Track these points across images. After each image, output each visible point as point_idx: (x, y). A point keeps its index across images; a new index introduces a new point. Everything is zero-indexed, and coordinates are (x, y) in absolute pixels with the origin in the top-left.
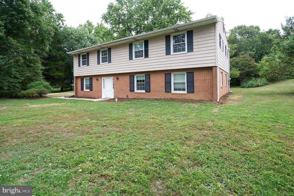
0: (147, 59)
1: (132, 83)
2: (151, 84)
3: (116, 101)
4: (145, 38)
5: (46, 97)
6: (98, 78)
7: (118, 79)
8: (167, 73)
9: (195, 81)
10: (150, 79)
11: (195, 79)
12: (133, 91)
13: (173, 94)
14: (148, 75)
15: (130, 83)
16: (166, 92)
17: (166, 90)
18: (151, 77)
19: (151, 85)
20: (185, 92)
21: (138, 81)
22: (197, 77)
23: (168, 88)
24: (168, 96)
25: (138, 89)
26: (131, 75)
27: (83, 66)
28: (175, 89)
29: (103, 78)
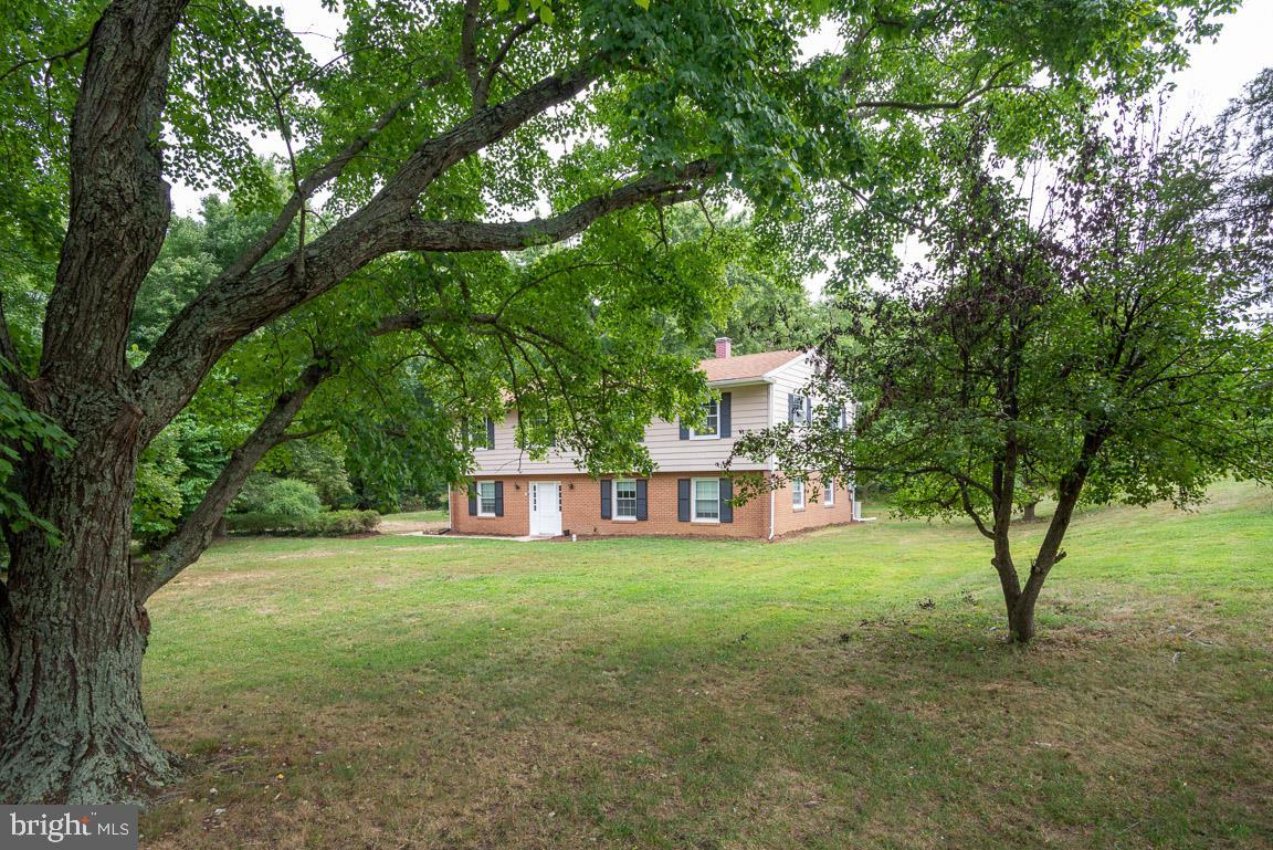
1: (606, 499)
2: (649, 502)
3: (574, 540)
5: (377, 533)
6: (518, 484)
7: (572, 489)
8: (683, 480)
10: (647, 491)
12: (610, 518)
13: (693, 525)
14: (643, 480)
15: (602, 499)
16: (679, 522)
17: (681, 517)
18: (649, 486)
19: (649, 505)
20: (717, 521)
21: (619, 494)
23: (683, 513)
24: (683, 528)
25: (620, 513)
26: (605, 480)
28: (699, 515)
29: (531, 484)
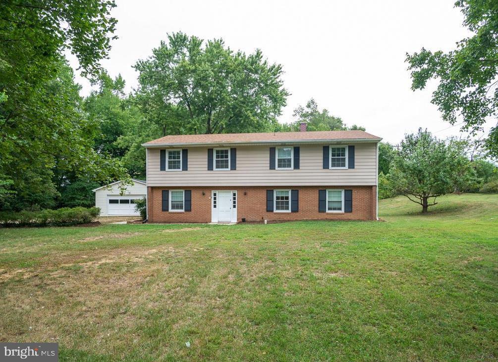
0: (296, 171)
1: (269, 200)
2: (299, 202)
3: (266, 223)
4: (296, 145)
6: (204, 192)
7: (245, 194)
8: (322, 190)
9: (353, 199)
10: (298, 196)
11: (353, 197)
12: (272, 211)
13: (328, 214)
14: (296, 190)
15: (267, 200)
16: (320, 211)
17: (321, 210)
18: (300, 193)
19: (299, 204)
21: (278, 198)
22: (355, 194)
23: (322, 207)
25: (278, 208)
26: (269, 190)
27: (171, 170)
29: (213, 192)
